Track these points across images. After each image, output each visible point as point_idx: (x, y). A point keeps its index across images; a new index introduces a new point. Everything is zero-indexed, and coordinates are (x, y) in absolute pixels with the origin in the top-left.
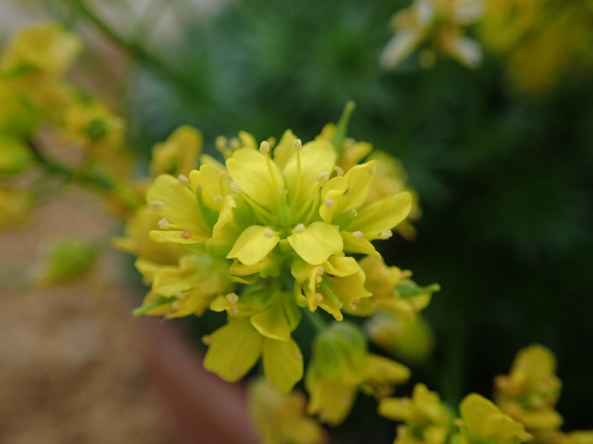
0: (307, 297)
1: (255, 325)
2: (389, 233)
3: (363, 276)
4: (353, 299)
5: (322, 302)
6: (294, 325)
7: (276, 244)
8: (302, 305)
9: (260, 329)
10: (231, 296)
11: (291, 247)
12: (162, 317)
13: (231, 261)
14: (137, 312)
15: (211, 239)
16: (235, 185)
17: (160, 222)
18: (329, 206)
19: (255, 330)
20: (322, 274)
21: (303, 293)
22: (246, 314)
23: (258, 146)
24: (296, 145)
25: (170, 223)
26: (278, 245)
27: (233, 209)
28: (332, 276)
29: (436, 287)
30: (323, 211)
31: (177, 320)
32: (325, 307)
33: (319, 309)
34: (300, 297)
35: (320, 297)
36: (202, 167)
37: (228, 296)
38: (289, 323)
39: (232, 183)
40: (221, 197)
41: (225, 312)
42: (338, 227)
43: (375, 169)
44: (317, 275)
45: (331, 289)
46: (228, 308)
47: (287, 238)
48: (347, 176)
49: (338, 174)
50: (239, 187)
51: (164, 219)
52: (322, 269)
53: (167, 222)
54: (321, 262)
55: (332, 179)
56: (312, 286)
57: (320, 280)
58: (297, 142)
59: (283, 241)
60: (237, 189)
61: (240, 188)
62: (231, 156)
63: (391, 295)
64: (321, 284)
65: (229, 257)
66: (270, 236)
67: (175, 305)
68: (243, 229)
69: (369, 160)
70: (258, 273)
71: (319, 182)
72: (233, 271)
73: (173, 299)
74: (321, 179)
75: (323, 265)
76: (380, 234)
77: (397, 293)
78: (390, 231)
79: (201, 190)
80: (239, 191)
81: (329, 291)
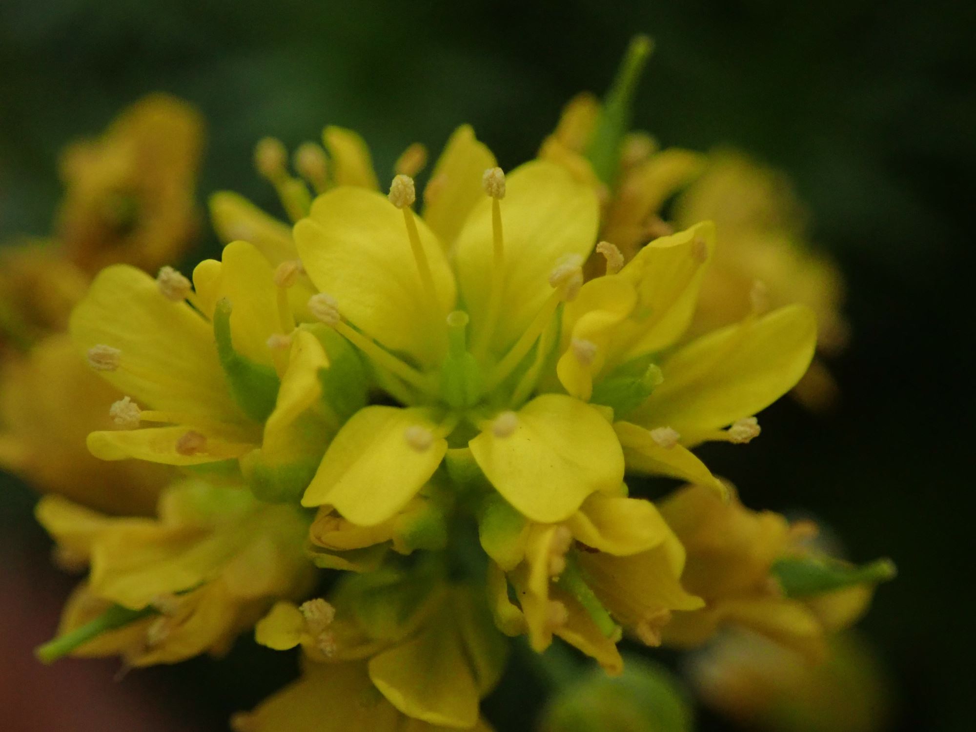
0: (524, 611)
1: (381, 685)
2: (751, 426)
3: (677, 554)
4: (649, 616)
5: (567, 625)
6: (489, 677)
7: (439, 461)
8: (511, 632)
9: (396, 697)
10: (314, 608)
11: (479, 469)
12: (114, 661)
13: (312, 512)
14: (48, 651)
15: (256, 451)
16: (322, 302)
17: (117, 407)
18: (584, 359)
19: (379, 696)
20: (565, 548)
21: (514, 599)
22: (359, 653)
23: (385, 189)
24: (490, 185)
25: (143, 407)
26: (444, 465)
27: (321, 373)
28: (594, 551)
29: (885, 569)
30: (565, 369)
31: (160, 670)
32: (575, 639)
33: (559, 643)
34: (506, 610)
35: (559, 611)
36: (227, 251)
37: (306, 605)
38: (475, 674)
39: (315, 298)
40: (285, 339)
41: (297, 651)
42: (609, 410)
43: (711, 243)
44: (552, 552)
45: (591, 586)
46: (305, 640)
47: (465, 445)
48: (630, 270)
49: (609, 265)
50: (333, 308)
51: (127, 399)
52: (566, 534)
53: (134, 406)
54: (561, 515)
55: (589, 283)
56: (538, 583)
57: (559, 565)
58: (493, 176)
59: (457, 455)
60: (328, 314)
61: (337, 311)
62: (307, 213)
63: (758, 591)
64: (562, 576)
65: (308, 501)
66: (420, 447)
67: (155, 630)
68: (344, 417)
69: (693, 224)
70: (390, 542)
71: (556, 288)
72: (319, 538)
73: (150, 612)
74: (562, 283)
75: (568, 523)
76: (727, 428)
77: (774, 583)
78: (754, 421)
79: (229, 314)
80: (333, 317)
81: (584, 592)
